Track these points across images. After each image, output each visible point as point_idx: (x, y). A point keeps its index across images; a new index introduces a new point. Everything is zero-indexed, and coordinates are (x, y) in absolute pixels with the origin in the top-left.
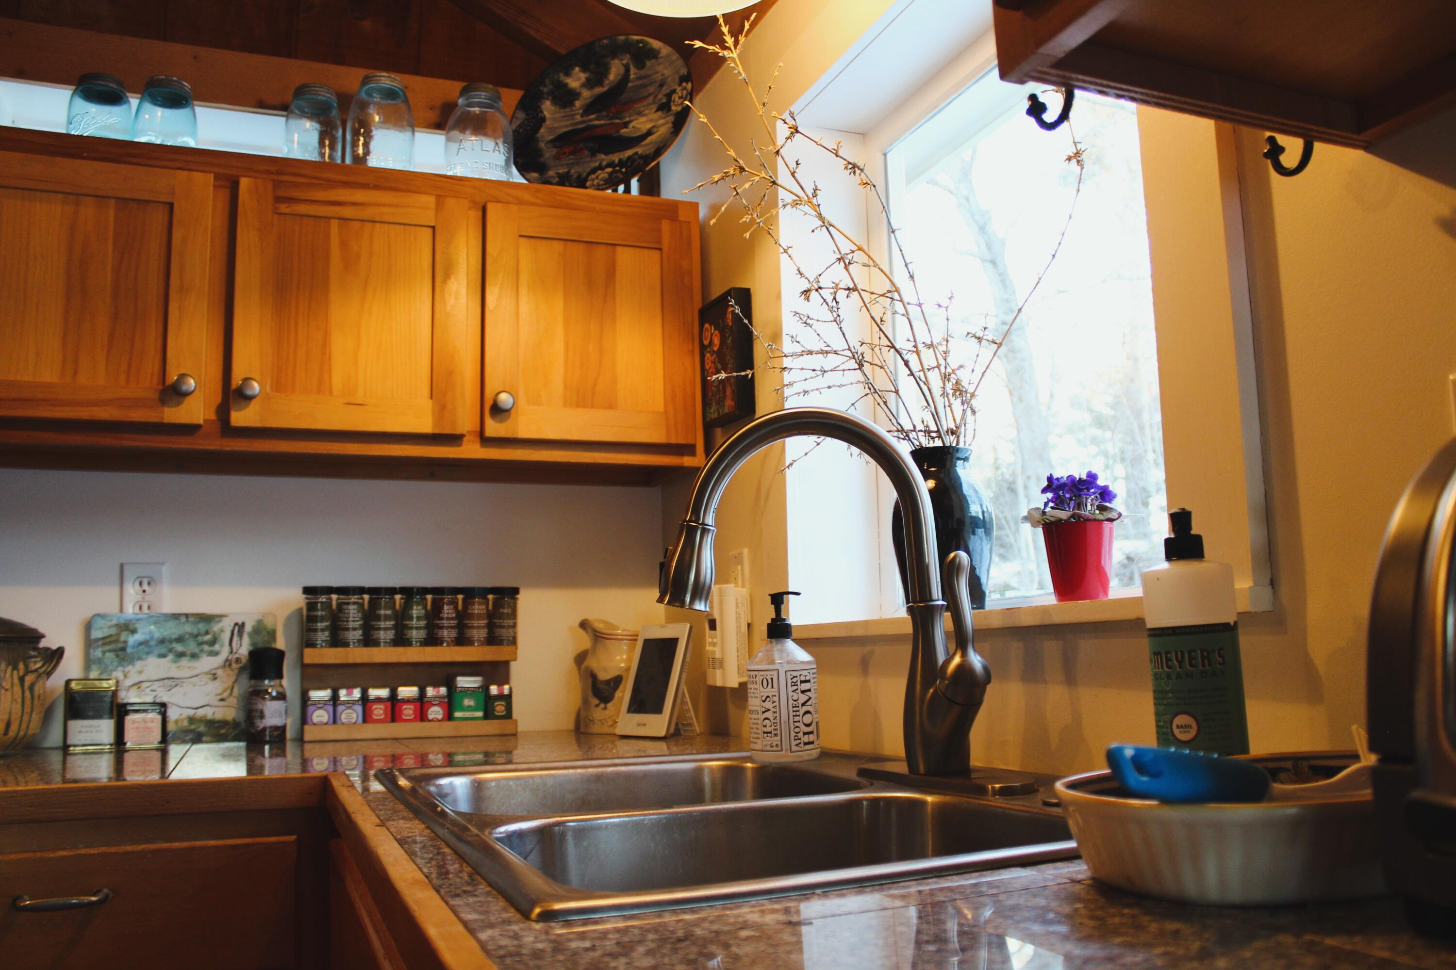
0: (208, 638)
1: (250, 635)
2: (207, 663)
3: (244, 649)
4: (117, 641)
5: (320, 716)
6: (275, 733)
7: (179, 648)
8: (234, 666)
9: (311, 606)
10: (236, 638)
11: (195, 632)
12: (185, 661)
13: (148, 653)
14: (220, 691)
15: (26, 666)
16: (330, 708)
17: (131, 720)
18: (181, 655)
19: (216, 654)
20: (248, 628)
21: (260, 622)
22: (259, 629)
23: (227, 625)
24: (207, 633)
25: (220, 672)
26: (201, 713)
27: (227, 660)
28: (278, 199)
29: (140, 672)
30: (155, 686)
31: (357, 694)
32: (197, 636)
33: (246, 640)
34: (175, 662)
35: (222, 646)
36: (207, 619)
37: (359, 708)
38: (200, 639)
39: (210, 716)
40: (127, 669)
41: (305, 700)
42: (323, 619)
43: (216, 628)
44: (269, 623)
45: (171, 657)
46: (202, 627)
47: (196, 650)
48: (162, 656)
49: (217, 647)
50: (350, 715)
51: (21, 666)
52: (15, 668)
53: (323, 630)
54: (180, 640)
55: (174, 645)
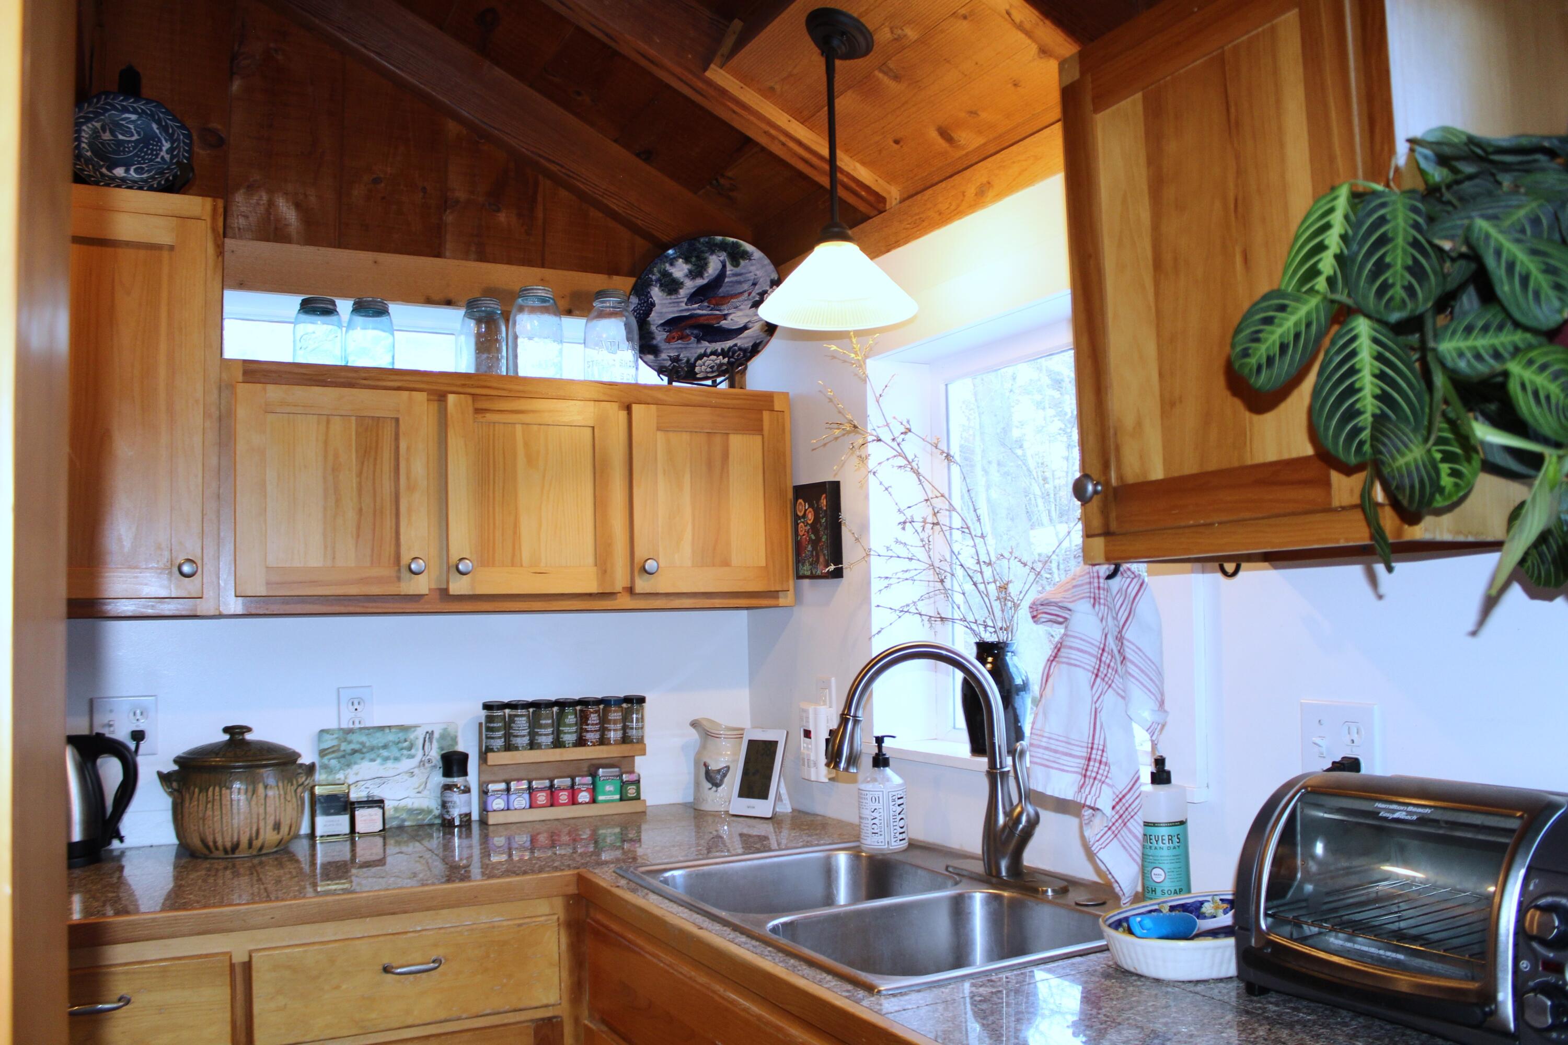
0: (406, 744)
1: (438, 741)
2: (407, 764)
3: (435, 754)
4: (338, 750)
5: (497, 803)
6: (465, 819)
7: (385, 753)
8: (427, 765)
9: (489, 719)
10: (427, 744)
11: (397, 740)
12: (390, 764)
13: (362, 759)
14: (417, 786)
15: (297, 782)
16: (505, 797)
17: (359, 813)
18: (386, 759)
19: (413, 757)
20: (436, 735)
21: (445, 729)
22: (443, 737)
23: (420, 734)
24: (405, 741)
25: (416, 771)
26: (403, 803)
27: (421, 761)
28: (477, 411)
29: (357, 774)
30: (369, 783)
31: (524, 785)
32: (399, 742)
33: (435, 745)
34: (382, 764)
35: (417, 750)
36: (404, 729)
37: (526, 796)
38: (400, 745)
39: (410, 806)
40: (346, 772)
41: (484, 793)
42: (498, 729)
43: (412, 736)
44: (451, 730)
45: (379, 761)
46: (402, 736)
47: (398, 754)
48: (373, 760)
49: (413, 751)
50: (521, 801)
51: (295, 782)
52: (292, 785)
53: (500, 738)
54: (385, 747)
55: (381, 751)
